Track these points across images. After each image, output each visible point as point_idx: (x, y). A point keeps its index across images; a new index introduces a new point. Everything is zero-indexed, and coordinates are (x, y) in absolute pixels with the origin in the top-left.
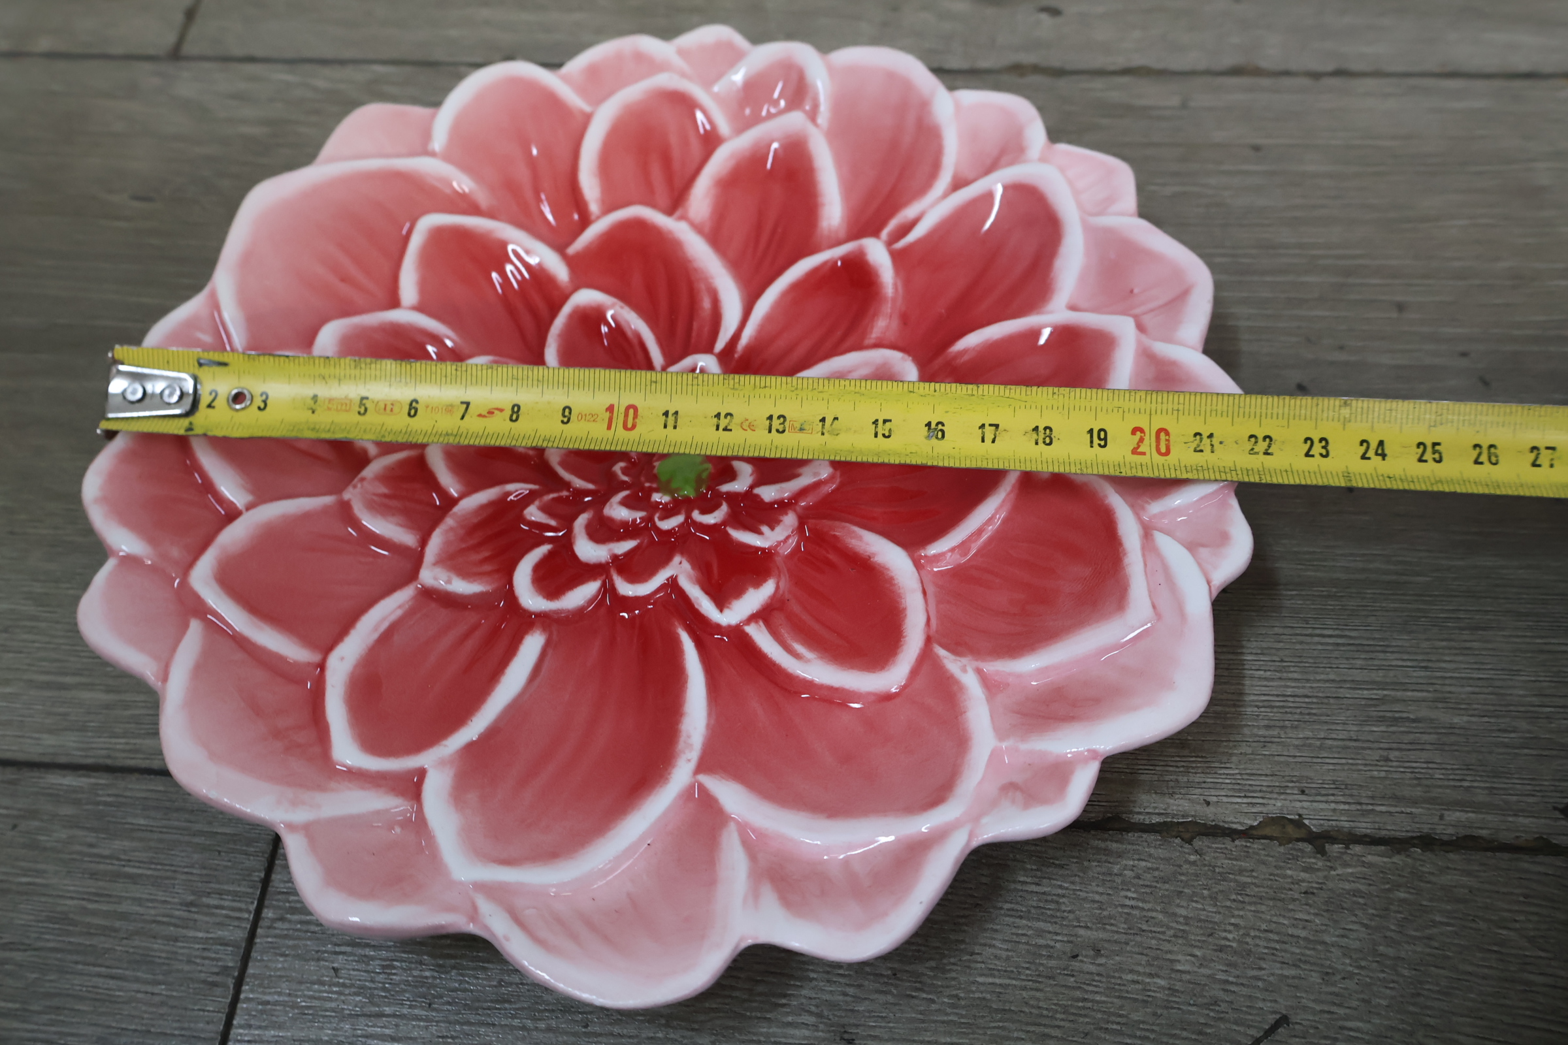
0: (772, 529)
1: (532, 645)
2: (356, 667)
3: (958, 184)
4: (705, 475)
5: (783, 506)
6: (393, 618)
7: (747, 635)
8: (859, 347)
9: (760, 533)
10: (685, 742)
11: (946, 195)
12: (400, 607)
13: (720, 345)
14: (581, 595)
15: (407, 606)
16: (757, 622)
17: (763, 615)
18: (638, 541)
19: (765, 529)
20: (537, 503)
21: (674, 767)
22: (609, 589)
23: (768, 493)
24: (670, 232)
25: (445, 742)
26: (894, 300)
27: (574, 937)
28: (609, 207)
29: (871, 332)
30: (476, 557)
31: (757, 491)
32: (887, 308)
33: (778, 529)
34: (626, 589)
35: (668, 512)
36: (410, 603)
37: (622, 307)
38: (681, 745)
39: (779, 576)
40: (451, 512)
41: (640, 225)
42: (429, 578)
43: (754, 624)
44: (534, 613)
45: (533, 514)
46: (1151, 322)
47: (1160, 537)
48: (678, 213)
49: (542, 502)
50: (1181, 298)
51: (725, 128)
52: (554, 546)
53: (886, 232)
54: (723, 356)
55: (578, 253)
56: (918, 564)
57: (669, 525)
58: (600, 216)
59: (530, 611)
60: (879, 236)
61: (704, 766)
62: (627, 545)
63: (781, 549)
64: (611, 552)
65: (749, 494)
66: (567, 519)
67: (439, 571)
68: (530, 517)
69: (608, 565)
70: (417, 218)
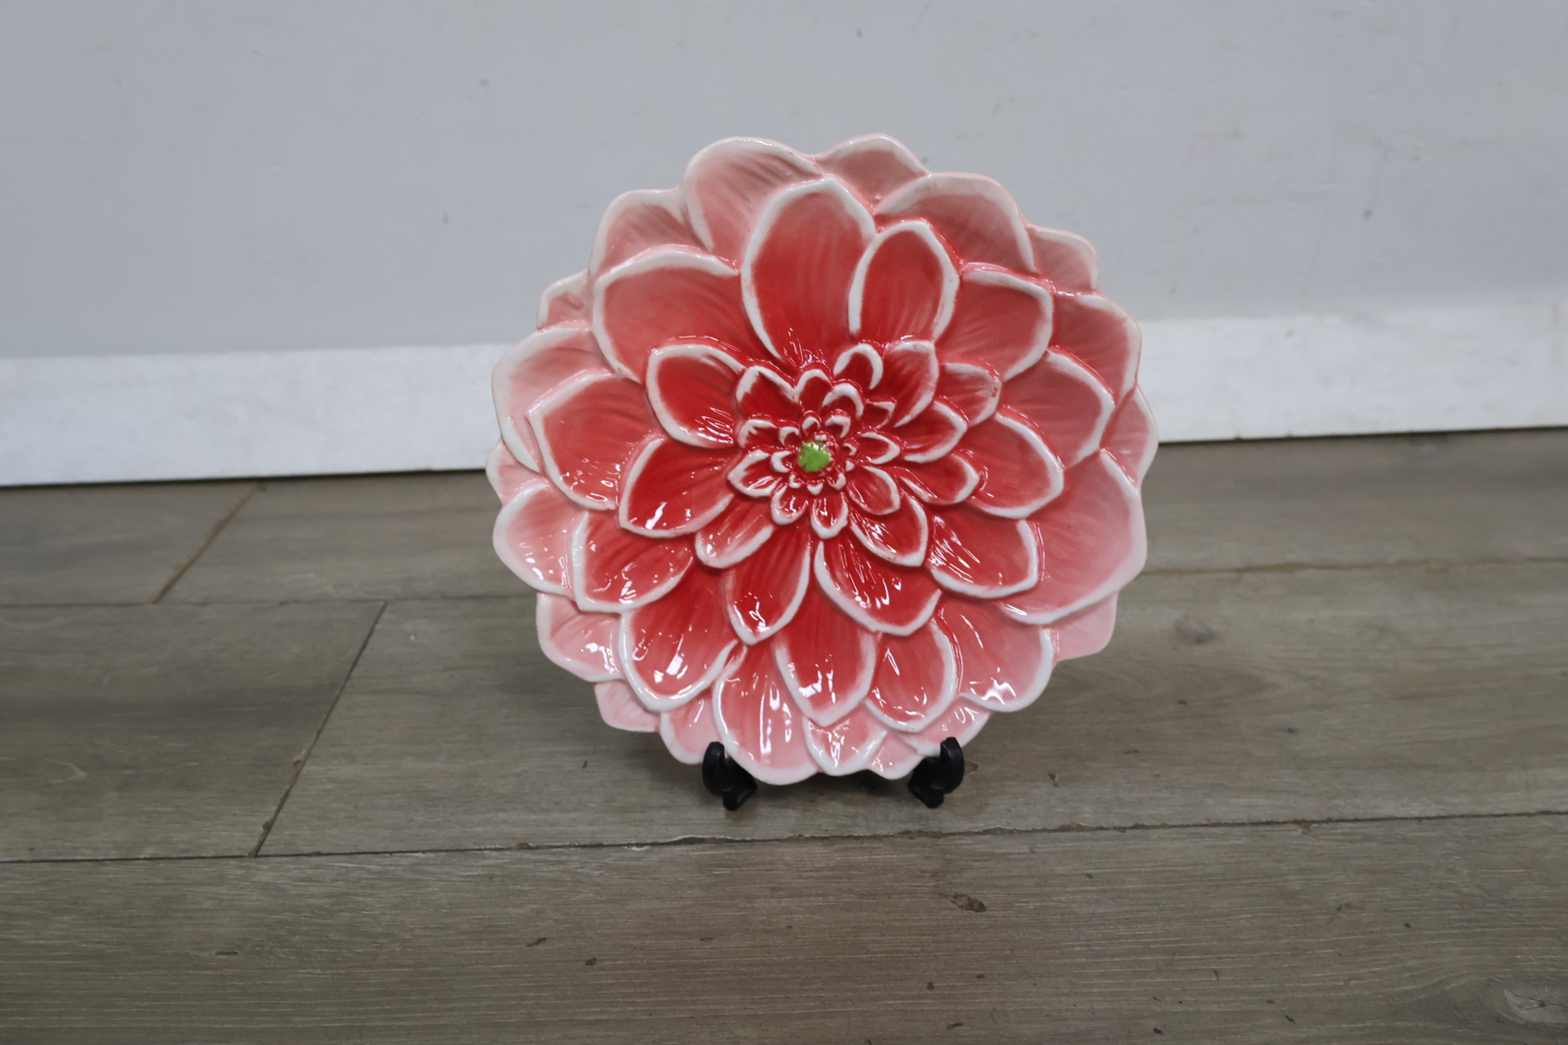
0: (750, 433)
1: (855, 323)
2: (942, 280)
3: (707, 693)
4: (801, 458)
5: (748, 448)
6: (937, 316)
7: (742, 363)
8: (737, 566)
9: (756, 428)
10: (751, 292)
11: (713, 684)
12: (936, 324)
13: (821, 546)
14: (842, 362)
15: (933, 326)
16: (739, 372)
17: (737, 377)
18: (823, 406)
19: (754, 432)
20: (890, 414)
21: (752, 275)
22: (828, 370)
23: (759, 455)
24: (879, 621)
25: (875, 252)
26: (726, 604)
27: (762, 167)
28: (924, 630)
29: (733, 578)
30: (909, 368)
31: (766, 455)
32: (728, 597)
33: (746, 433)
34: (818, 373)
35: (813, 429)
36: (932, 329)
37: (889, 558)
38: (753, 289)
39: (737, 406)
40: (934, 391)
41: (900, 622)
42: (928, 346)
43: (740, 370)
44: (862, 342)
45: (890, 406)
46: (570, 610)
47: (536, 468)
48: (880, 636)
49: (889, 416)
50: (556, 629)
51: (870, 704)
52: (868, 389)
53: (745, 650)
54: (816, 538)
55: (933, 591)
56: (664, 431)
57: (810, 421)
58: (929, 621)
59: (864, 343)
60: (749, 646)
61: (737, 280)
62: (828, 399)
63: (741, 423)
64: (834, 393)
65: (771, 452)
66: (868, 408)
67: (924, 351)
68: (890, 403)
69: (834, 384)
70: (1039, 582)
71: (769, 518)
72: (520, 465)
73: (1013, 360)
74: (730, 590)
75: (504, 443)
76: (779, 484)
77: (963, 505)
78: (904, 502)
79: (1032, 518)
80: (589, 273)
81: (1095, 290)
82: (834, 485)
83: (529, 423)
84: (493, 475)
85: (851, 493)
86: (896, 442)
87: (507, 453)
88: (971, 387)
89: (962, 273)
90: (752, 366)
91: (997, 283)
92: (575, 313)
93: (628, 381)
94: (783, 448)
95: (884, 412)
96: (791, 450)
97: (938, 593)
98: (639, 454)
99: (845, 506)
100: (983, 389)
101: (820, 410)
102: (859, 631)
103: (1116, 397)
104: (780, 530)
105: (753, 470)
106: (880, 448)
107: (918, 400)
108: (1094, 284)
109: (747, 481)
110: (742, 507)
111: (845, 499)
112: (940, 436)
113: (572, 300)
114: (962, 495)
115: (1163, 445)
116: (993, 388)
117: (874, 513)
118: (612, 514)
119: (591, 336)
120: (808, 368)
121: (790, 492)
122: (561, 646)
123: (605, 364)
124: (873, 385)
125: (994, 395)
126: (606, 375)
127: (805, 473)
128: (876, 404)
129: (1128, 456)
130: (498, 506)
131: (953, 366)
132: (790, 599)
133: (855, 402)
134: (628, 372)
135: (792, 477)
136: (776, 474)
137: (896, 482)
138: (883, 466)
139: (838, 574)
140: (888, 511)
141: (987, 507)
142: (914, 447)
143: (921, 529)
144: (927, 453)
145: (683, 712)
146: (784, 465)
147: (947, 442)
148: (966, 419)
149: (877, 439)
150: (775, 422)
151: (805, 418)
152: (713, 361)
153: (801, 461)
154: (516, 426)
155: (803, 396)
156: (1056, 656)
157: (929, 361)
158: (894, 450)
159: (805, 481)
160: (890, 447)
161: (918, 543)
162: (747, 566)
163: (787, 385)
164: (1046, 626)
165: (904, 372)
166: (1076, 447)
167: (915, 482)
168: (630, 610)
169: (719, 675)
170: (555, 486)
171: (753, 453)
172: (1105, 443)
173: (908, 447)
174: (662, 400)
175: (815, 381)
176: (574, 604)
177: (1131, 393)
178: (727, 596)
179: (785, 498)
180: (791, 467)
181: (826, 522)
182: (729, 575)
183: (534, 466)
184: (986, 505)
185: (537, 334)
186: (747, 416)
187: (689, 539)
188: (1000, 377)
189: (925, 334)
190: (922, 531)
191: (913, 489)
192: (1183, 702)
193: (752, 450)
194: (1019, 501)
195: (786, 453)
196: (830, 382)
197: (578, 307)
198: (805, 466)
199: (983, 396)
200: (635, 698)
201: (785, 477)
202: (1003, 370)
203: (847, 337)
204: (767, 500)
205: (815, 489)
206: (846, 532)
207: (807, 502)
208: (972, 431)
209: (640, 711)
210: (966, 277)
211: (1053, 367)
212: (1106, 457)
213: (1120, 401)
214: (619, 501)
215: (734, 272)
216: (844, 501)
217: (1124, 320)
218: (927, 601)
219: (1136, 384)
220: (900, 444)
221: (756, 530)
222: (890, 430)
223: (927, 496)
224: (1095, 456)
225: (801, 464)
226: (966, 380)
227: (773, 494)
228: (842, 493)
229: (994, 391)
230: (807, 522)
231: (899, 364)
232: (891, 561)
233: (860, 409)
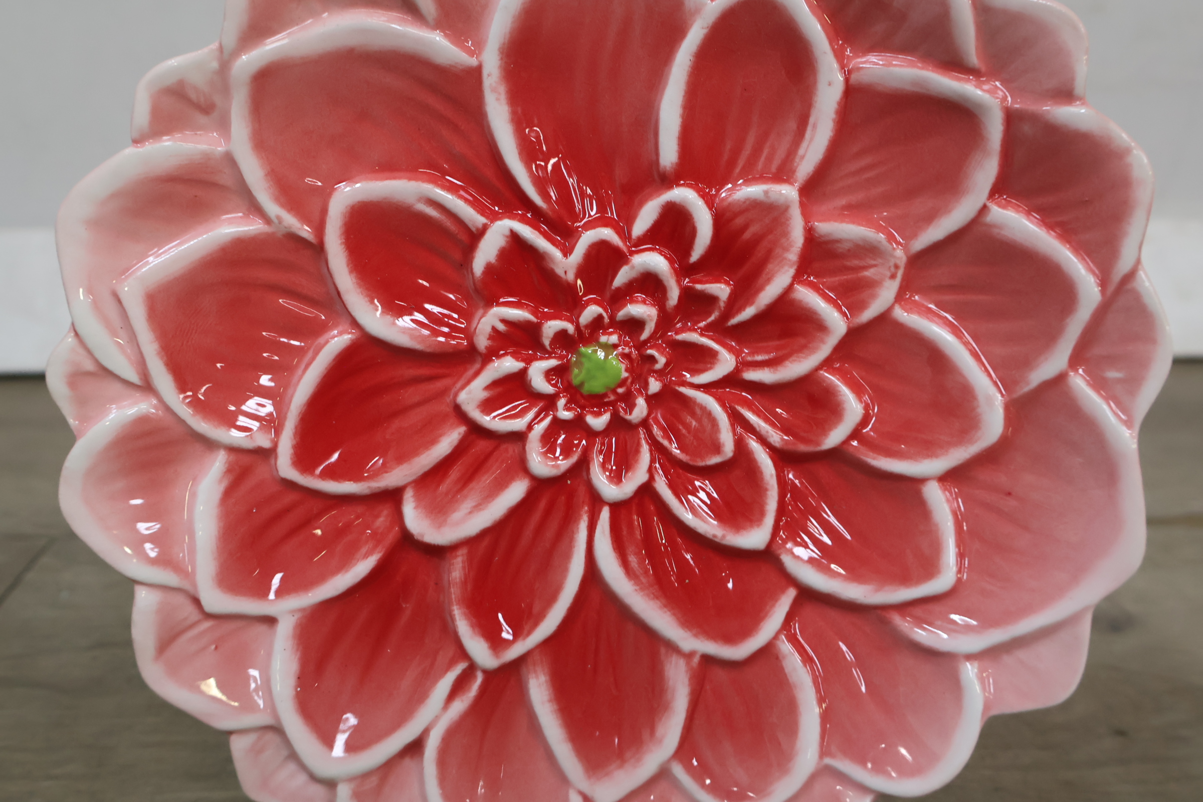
0: (494, 328)
1: (668, 152)
2: (815, 82)
3: (415, 748)
4: (576, 371)
5: (492, 354)
6: (804, 145)
7: (482, 215)
8: (470, 542)
9: (504, 321)
10: (500, 94)
11: (426, 732)
12: (803, 157)
13: (605, 514)
14: (646, 217)
15: (797, 160)
16: (478, 229)
17: (475, 236)
18: (613, 288)
19: (501, 327)
20: (722, 304)
21: (500, 66)
22: (623, 226)
23: (508, 364)
24: (696, 636)
25: (705, 31)
26: (450, 604)
28: (768, 652)
29: (463, 562)
30: (754, 228)
31: (520, 365)
32: (455, 592)
33: (488, 329)
34: (607, 233)
35: (597, 322)
36: (795, 164)
37: (715, 536)
38: (502, 89)
39: (474, 284)
40: (795, 267)
41: (730, 639)
42: (788, 193)
43: (480, 226)
44: (678, 185)
45: (721, 290)
46: (188, 611)
47: (133, 377)
48: (696, 660)
49: (720, 307)
50: (165, 644)
51: (678, 771)
52: (688, 262)
53: (479, 678)
54: (596, 500)
55: (783, 590)
56: (355, 324)
57: (592, 311)
58: (776, 637)
59: (682, 185)
60: (485, 672)
61: (476, 73)
62: (622, 277)
63: (480, 312)
64: (633, 267)
65: (529, 361)
66: (687, 294)
67: (782, 201)
68: (723, 286)
69: (632, 253)
70: (959, 581)
71: (522, 467)
72: (105, 372)
73: (929, 218)
74: (458, 580)
75: (77, 334)
76: (537, 415)
77: (837, 454)
78: (740, 444)
79: (948, 478)
80: (221, 48)
81: (1079, 98)
82: (628, 417)
83: (119, 301)
84: (57, 385)
85: (655, 429)
86: (730, 349)
87: (81, 351)
88: (856, 262)
89: (850, 72)
90: (500, 219)
91: (909, 88)
92: (202, 119)
93: (294, 238)
94: (549, 355)
95: (712, 300)
96: (560, 358)
97: (791, 594)
98: (313, 359)
99: (645, 449)
100: (875, 266)
101: (608, 295)
102: (663, 650)
103: (1103, 283)
104: (539, 485)
105: (499, 390)
106: (704, 357)
107: (768, 281)
108: (1080, 86)
109: (488, 406)
110: (482, 445)
111: (645, 438)
112: (802, 341)
113: (193, 96)
114: (834, 437)
115: (1182, 363)
116: (892, 264)
117: (691, 463)
118: (266, 454)
119: (230, 160)
120: (591, 225)
121: (558, 425)
122: (174, 671)
123: (255, 209)
124: (696, 254)
125: (893, 277)
126: (252, 227)
127: (582, 395)
128: (699, 287)
129: (1119, 381)
130: (69, 438)
131: (827, 228)
132: (552, 599)
133: (666, 283)
134: (291, 222)
135: (562, 402)
136: (535, 396)
137: (727, 412)
138: (706, 388)
139: (633, 560)
140: (715, 460)
141: (874, 459)
142: (759, 358)
143: (766, 490)
144: (779, 368)
145: (374, 780)
146: (549, 380)
147: (814, 350)
148: (844, 314)
149: (699, 343)
150: (534, 313)
151: (584, 307)
152: (434, 209)
153: (577, 376)
154: (96, 306)
155: (583, 271)
156: (987, 707)
157: (788, 219)
158: (726, 363)
159: (583, 408)
160: (720, 357)
161: (762, 514)
162: (485, 543)
163: (556, 253)
164: (970, 657)
165: (747, 235)
166: (1027, 363)
167: (758, 413)
168: (293, 612)
169: (437, 719)
170: (168, 409)
171: (499, 361)
172: (1076, 360)
173: (749, 359)
174: (351, 272)
175: (600, 249)
176: (196, 601)
177: (1130, 276)
178: (452, 590)
179: (548, 439)
180: (559, 385)
181: (617, 478)
182: (456, 556)
183: (132, 375)
184: (875, 455)
185: (131, 151)
186: (491, 301)
187: (393, 496)
188: (906, 248)
189: (783, 175)
190: (769, 493)
191: (756, 426)
192: (1120, 733)
193: (499, 357)
194: (928, 448)
195: (553, 363)
196: (625, 249)
197: (206, 108)
198: (582, 384)
199: (876, 278)
200: (293, 756)
201: (549, 402)
202: (909, 237)
203: (656, 177)
204: (519, 437)
205: (598, 422)
206: (647, 490)
207: (584, 442)
208: (854, 335)
209: (301, 779)
210: (854, 78)
211: (995, 231)
212: (1079, 382)
213: (1111, 288)
214: (278, 433)
215: (473, 62)
216: (643, 442)
217: (1128, 151)
218: (773, 606)
219: (1138, 262)
220: (737, 353)
221: (501, 485)
222: (719, 330)
223: (776, 437)
224: (1060, 379)
225: (576, 381)
226: (849, 250)
227: (530, 427)
228: (642, 432)
229: (893, 269)
230: (584, 474)
231: (739, 221)
232: (716, 540)
233: (674, 295)
